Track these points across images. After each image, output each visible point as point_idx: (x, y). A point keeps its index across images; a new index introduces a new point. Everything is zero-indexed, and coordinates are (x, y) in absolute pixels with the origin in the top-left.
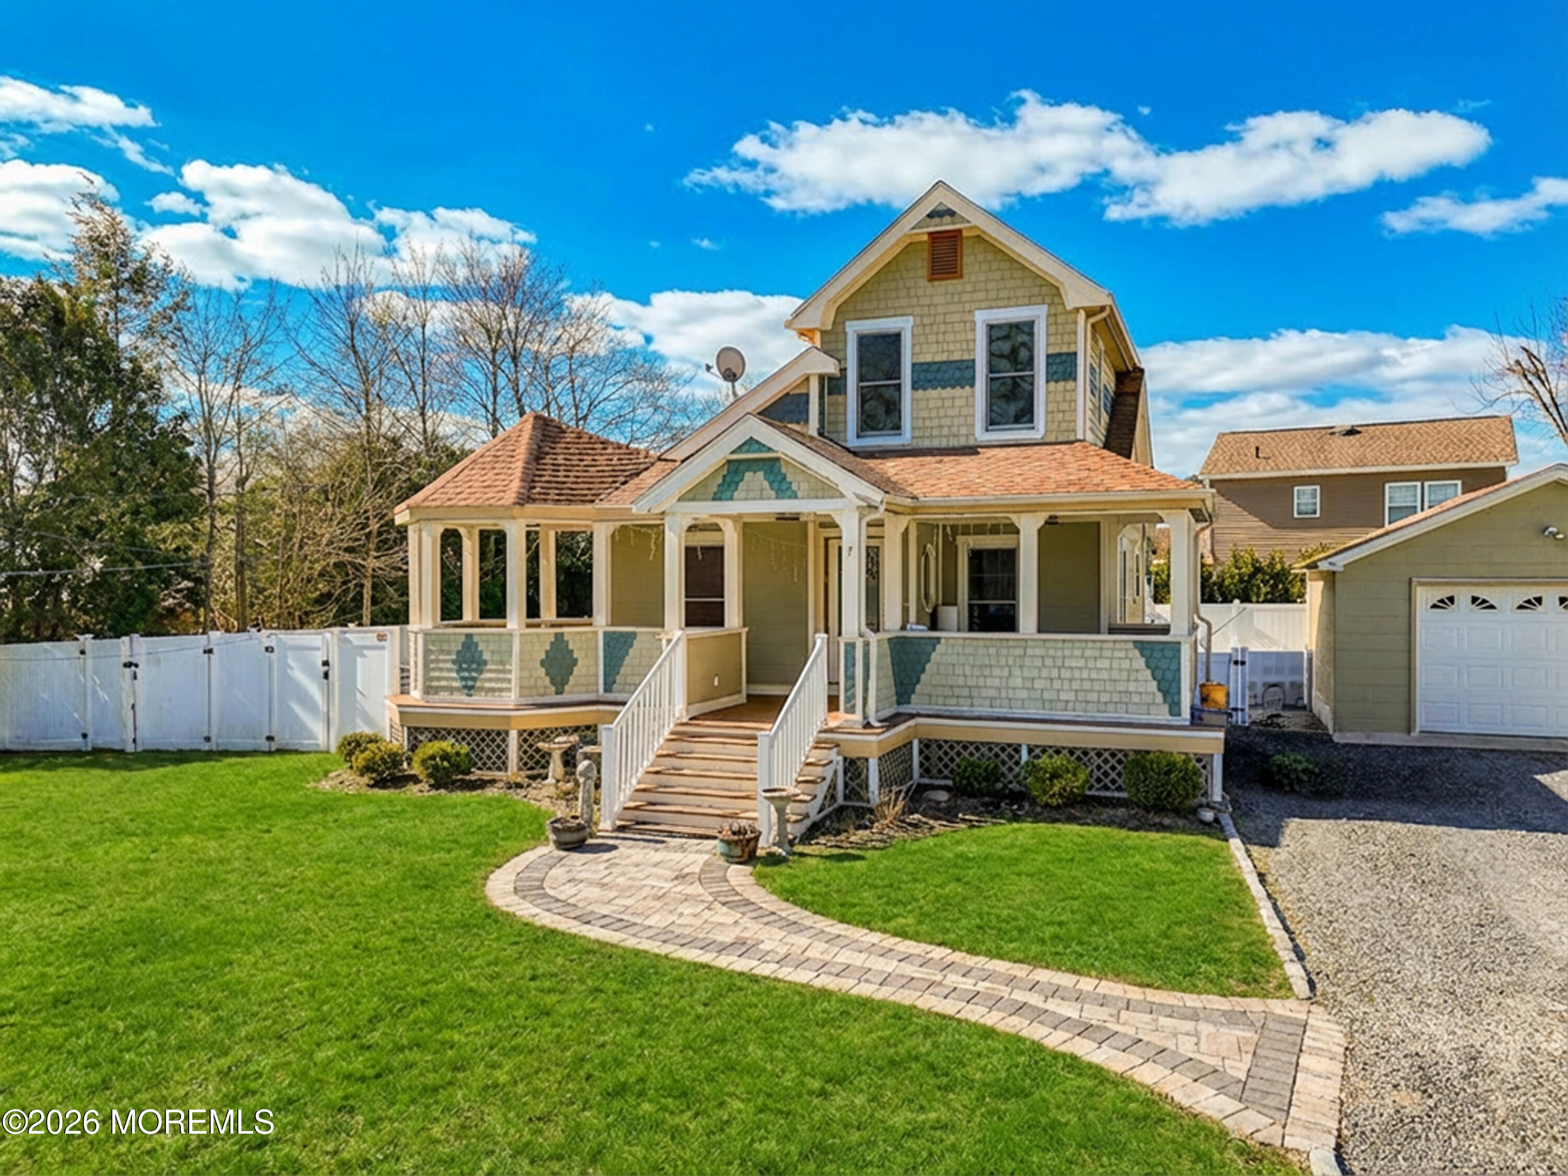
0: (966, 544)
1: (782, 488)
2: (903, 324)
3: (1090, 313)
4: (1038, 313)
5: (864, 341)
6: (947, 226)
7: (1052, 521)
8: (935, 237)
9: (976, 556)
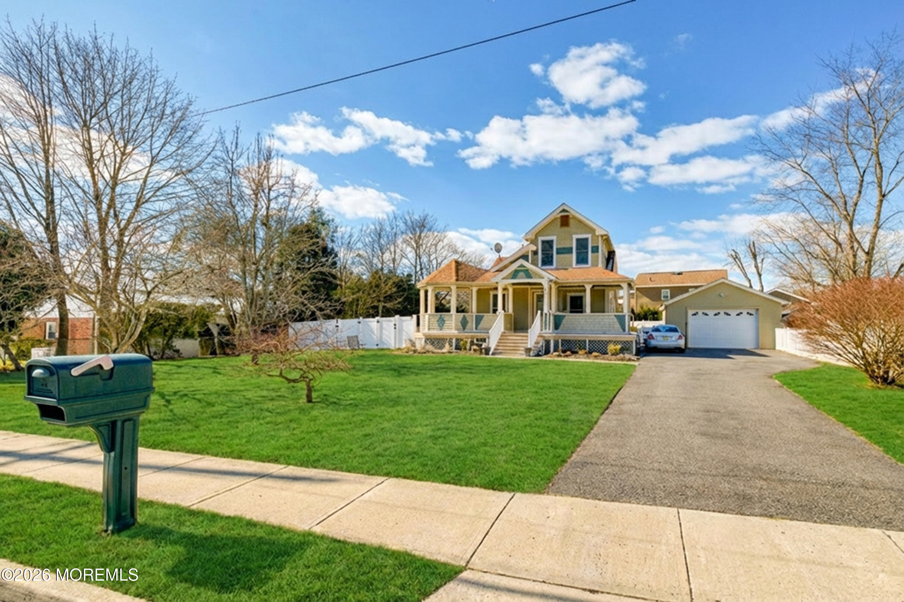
0: (569, 295)
1: (529, 276)
2: (554, 238)
3: (602, 236)
4: (589, 236)
5: (543, 242)
6: (566, 214)
7: (593, 286)
8: (562, 217)
9: (572, 298)
